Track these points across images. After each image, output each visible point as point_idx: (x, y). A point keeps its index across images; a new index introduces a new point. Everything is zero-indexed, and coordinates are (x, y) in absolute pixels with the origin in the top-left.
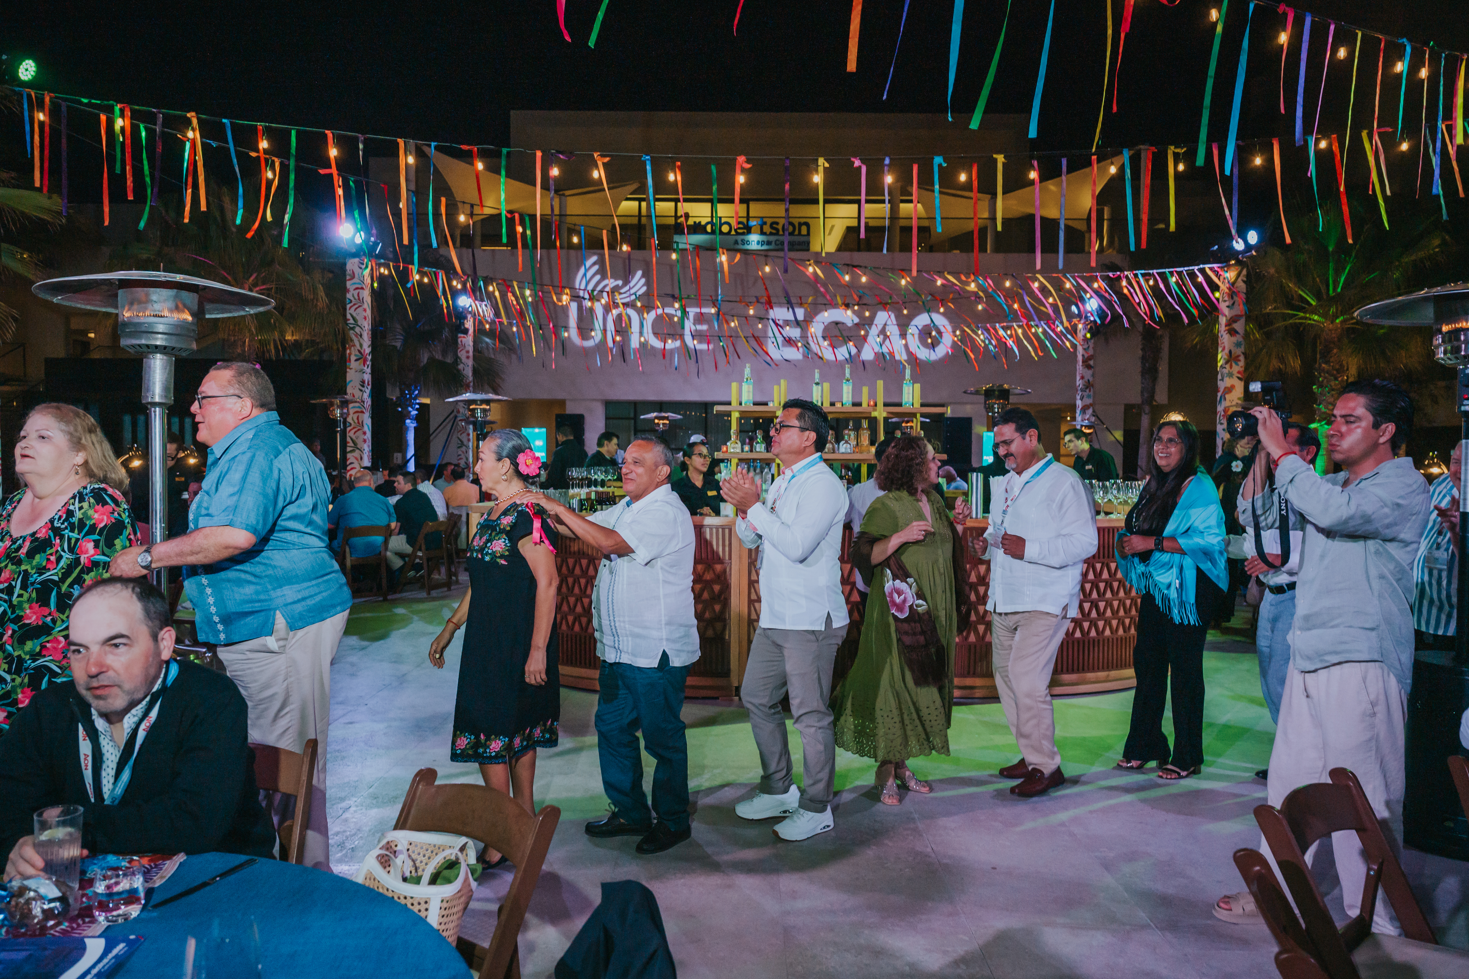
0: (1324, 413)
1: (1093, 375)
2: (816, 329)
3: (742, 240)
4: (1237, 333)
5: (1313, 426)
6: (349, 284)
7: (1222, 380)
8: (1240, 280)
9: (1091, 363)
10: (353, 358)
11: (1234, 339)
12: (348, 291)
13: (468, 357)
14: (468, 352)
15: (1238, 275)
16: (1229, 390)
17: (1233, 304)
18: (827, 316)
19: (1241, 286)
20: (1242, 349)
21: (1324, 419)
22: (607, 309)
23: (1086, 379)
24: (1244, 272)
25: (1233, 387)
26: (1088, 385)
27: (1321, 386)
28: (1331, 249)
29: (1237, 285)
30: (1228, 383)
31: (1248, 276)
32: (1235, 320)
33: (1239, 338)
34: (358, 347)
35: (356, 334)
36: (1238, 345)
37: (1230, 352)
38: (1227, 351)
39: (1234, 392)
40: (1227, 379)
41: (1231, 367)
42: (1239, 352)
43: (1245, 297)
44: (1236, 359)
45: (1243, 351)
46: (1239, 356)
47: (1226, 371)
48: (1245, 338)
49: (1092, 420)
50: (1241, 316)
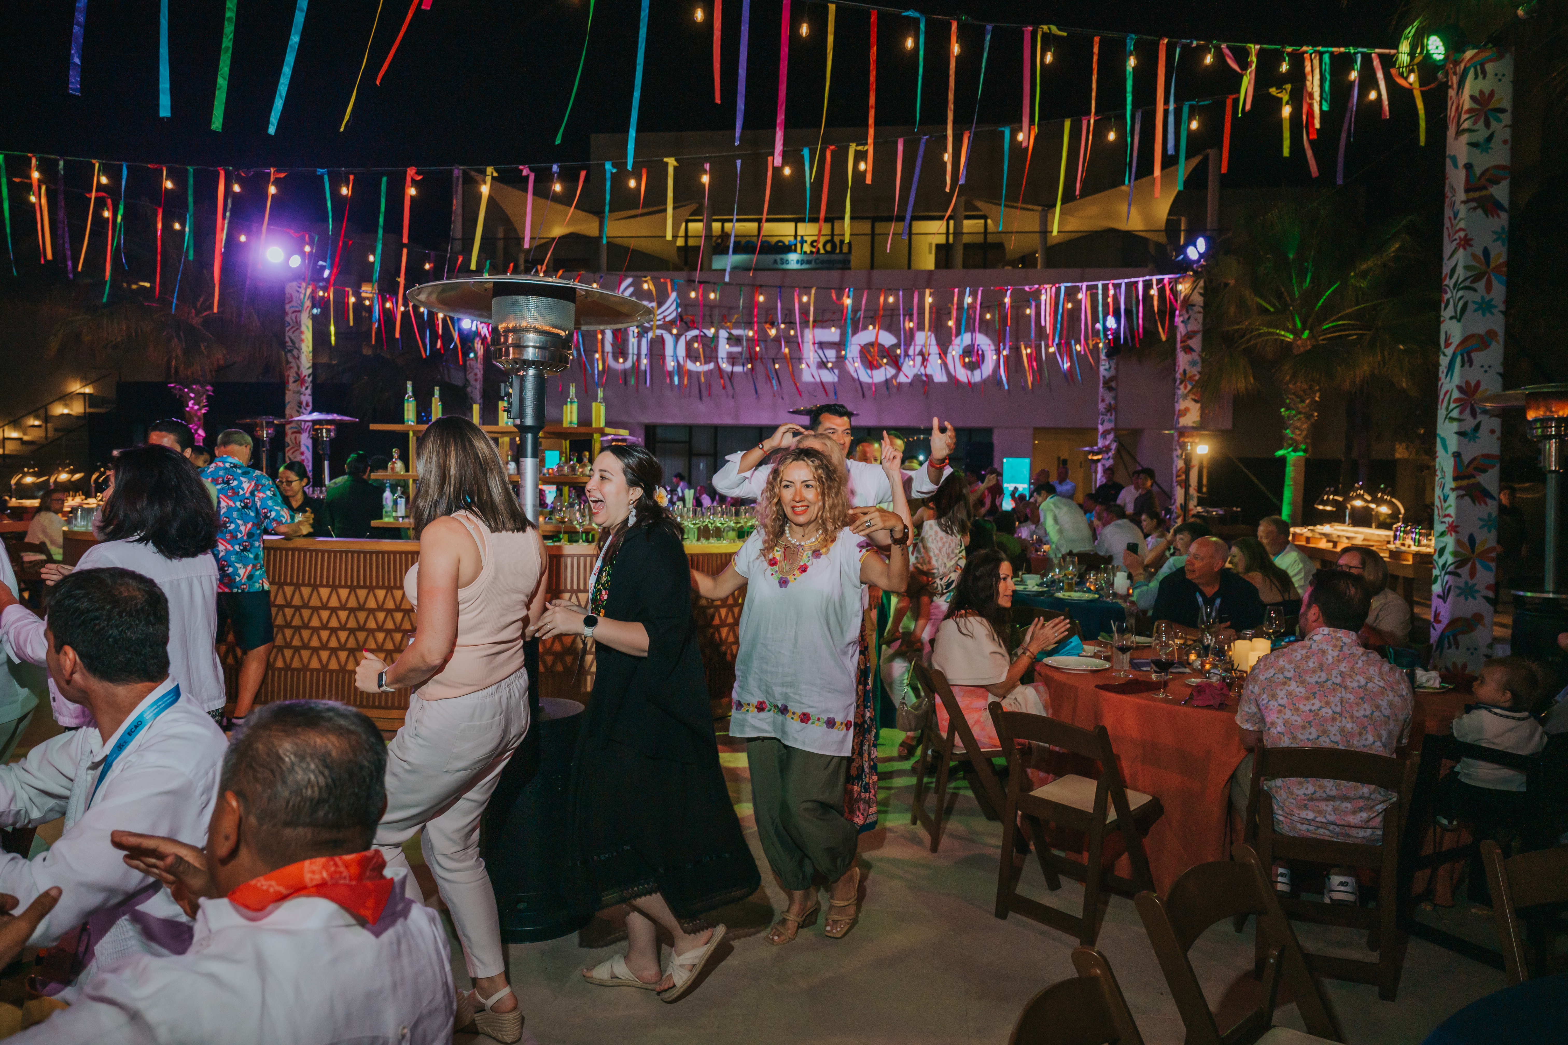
0: (1291, 438)
1: (1114, 398)
3: (782, 259)
4: (1194, 351)
5: (1280, 453)
6: (287, 307)
7: (1177, 402)
8: (1195, 292)
9: (1112, 384)
10: (291, 380)
11: (1189, 357)
12: (287, 314)
15: (1193, 289)
16: (1184, 413)
17: (1189, 318)
19: (1198, 299)
20: (1198, 368)
21: (1290, 446)
23: (1107, 402)
24: (1202, 283)
25: (1187, 410)
26: (1109, 409)
27: (1287, 409)
28: (1291, 256)
29: (1192, 298)
30: (1182, 405)
31: (1205, 288)
32: (1190, 335)
33: (1195, 356)
34: (295, 369)
35: (294, 357)
36: (1193, 363)
37: (1185, 371)
38: (1181, 370)
39: (1188, 415)
40: (1181, 400)
41: (1185, 387)
42: (1194, 371)
43: (1201, 310)
44: (1191, 379)
45: (1199, 370)
46: (1195, 376)
47: (1180, 392)
48: (1200, 356)
49: (1114, 447)
50: (1198, 332)
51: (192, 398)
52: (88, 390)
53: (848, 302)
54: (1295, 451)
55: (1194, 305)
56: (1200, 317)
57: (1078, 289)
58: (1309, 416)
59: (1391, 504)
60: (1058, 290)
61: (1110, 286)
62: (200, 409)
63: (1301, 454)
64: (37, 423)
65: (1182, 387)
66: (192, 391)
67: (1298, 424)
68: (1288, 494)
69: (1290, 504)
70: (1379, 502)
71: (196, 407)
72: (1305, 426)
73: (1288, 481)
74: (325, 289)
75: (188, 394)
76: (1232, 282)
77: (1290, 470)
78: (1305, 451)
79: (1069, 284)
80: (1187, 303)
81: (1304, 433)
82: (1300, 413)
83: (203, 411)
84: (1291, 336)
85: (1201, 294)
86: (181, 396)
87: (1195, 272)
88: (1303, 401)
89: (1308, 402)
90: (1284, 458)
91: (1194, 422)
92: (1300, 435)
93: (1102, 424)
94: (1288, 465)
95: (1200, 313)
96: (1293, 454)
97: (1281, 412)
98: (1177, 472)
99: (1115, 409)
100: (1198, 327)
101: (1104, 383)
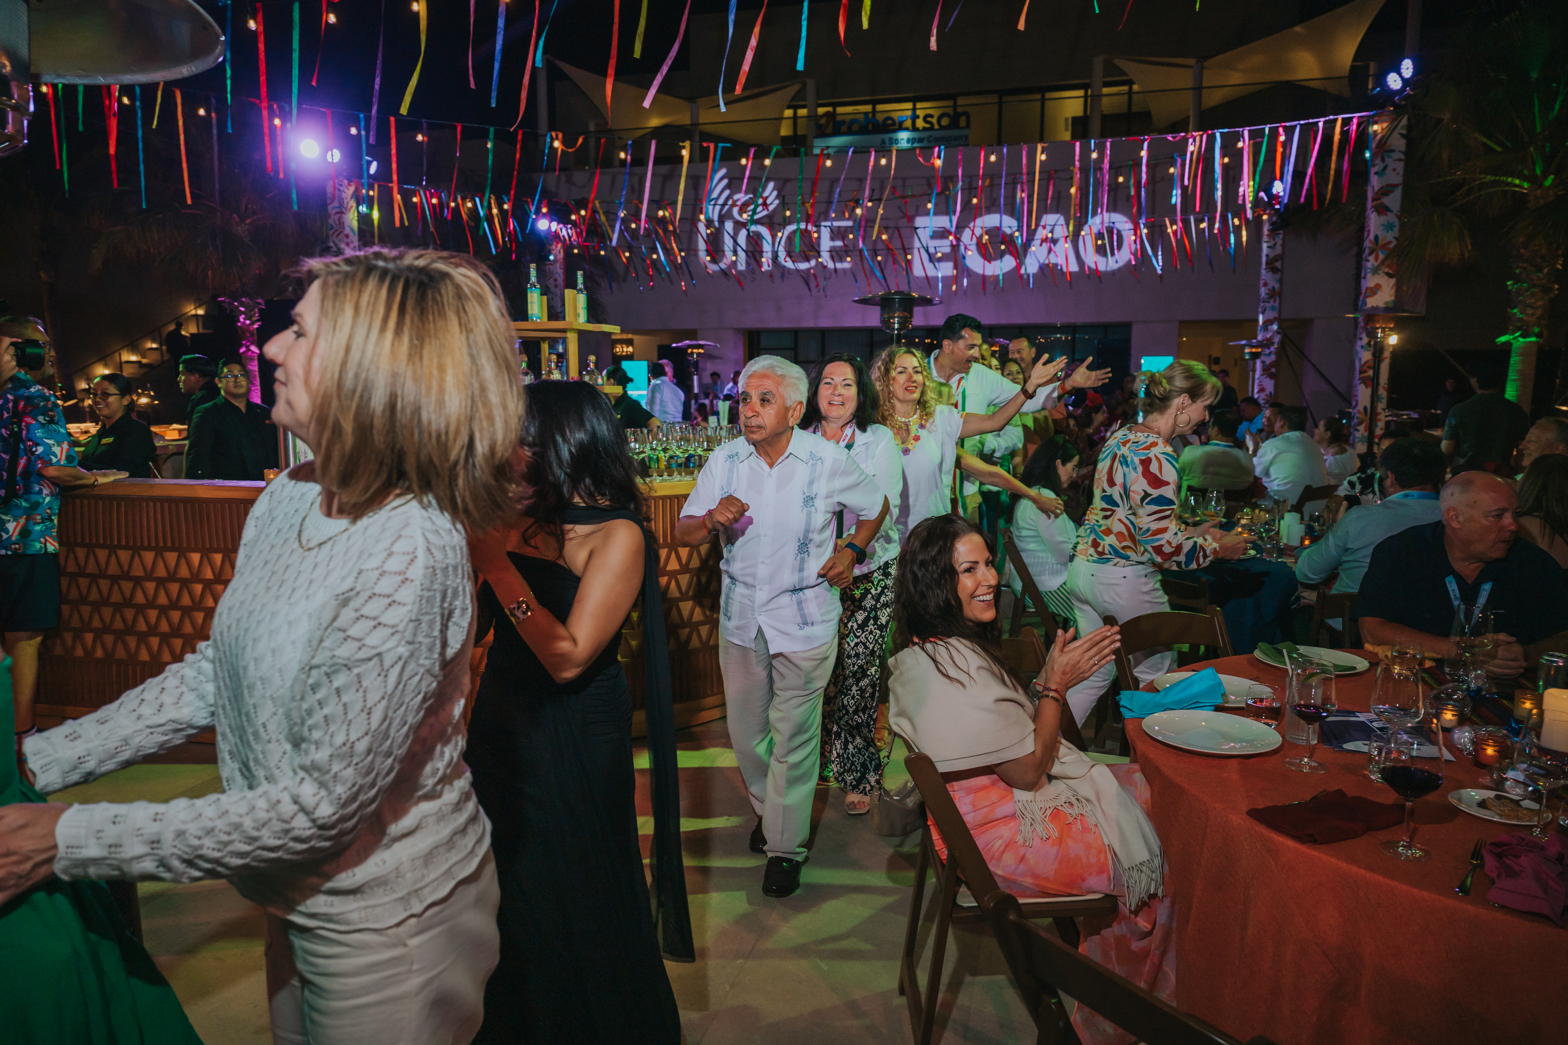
0: (1520, 320)
1: (1280, 282)
2: (969, 238)
3: (889, 139)
4: (1390, 211)
5: (1503, 339)
6: (330, 207)
8: (1396, 135)
9: (1276, 265)
11: (1383, 219)
12: (329, 216)
13: (556, 286)
14: (556, 280)
15: (1392, 130)
16: (1374, 291)
17: (1385, 168)
19: (1398, 143)
20: (1396, 232)
21: (1518, 329)
23: (1269, 287)
24: (1404, 121)
25: (1378, 287)
26: (1273, 294)
27: (1517, 281)
28: (1534, 75)
29: (1390, 141)
30: (1370, 281)
31: (1409, 127)
32: (1385, 191)
33: (1392, 218)
36: (1389, 227)
37: (1376, 237)
38: (1372, 237)
39: (1380, 293)
40: (1369, 276)
41: (1376, 259)
42: (1390, 237)
43: (1402, 156)
44: (1384, 247)
45: (1397, 235)
46: (1390, 242)
47: (1369, 265)
48: (1398, 217)
49: (1277, 339)
50: (1396, 186)
51: (243, 313)
52: (201, 312)
53: (938, 163)
54: (1523, 336)
55: (1393, 151)
56: (1400, 167)
57: (1239, 136)
58: (1546, 290)
60: (1211, 140)
61: (1281, 130)
62: (252, 324)
63: (1533, 339)
64: (154, 346)
65: (1372, 258)
66: (242, 304)
67: (1531, 300)
71: (248, 322)
72: (1541, 303)
73: (1512, 375)
74: (370, 187)
75: (237, 307)
76: (1446, 117)
77: (1515, 360)
78: (1538, 335)
79: (1226, 130)
80: (1383, 148)
81: (1539, 312)
82: (1534, 286)
83: (256, 326)
84: (1526, 185)
85: (1402, 135)
86: (232, 311)
87: (1396, 106)
88: (1540, 270)
89: (1545, 271)
90: (1508, 344)
91: (1386, 303)
92: (1532, 314)
93: (1263, 313)
94: (1513, 354)
95: (1400, 160)
96: (1521, 339)
97: (1507, 286)
98: (1362, 366)
99: (1280, 294)
100: (1397, 179)
101: (1267, 264)
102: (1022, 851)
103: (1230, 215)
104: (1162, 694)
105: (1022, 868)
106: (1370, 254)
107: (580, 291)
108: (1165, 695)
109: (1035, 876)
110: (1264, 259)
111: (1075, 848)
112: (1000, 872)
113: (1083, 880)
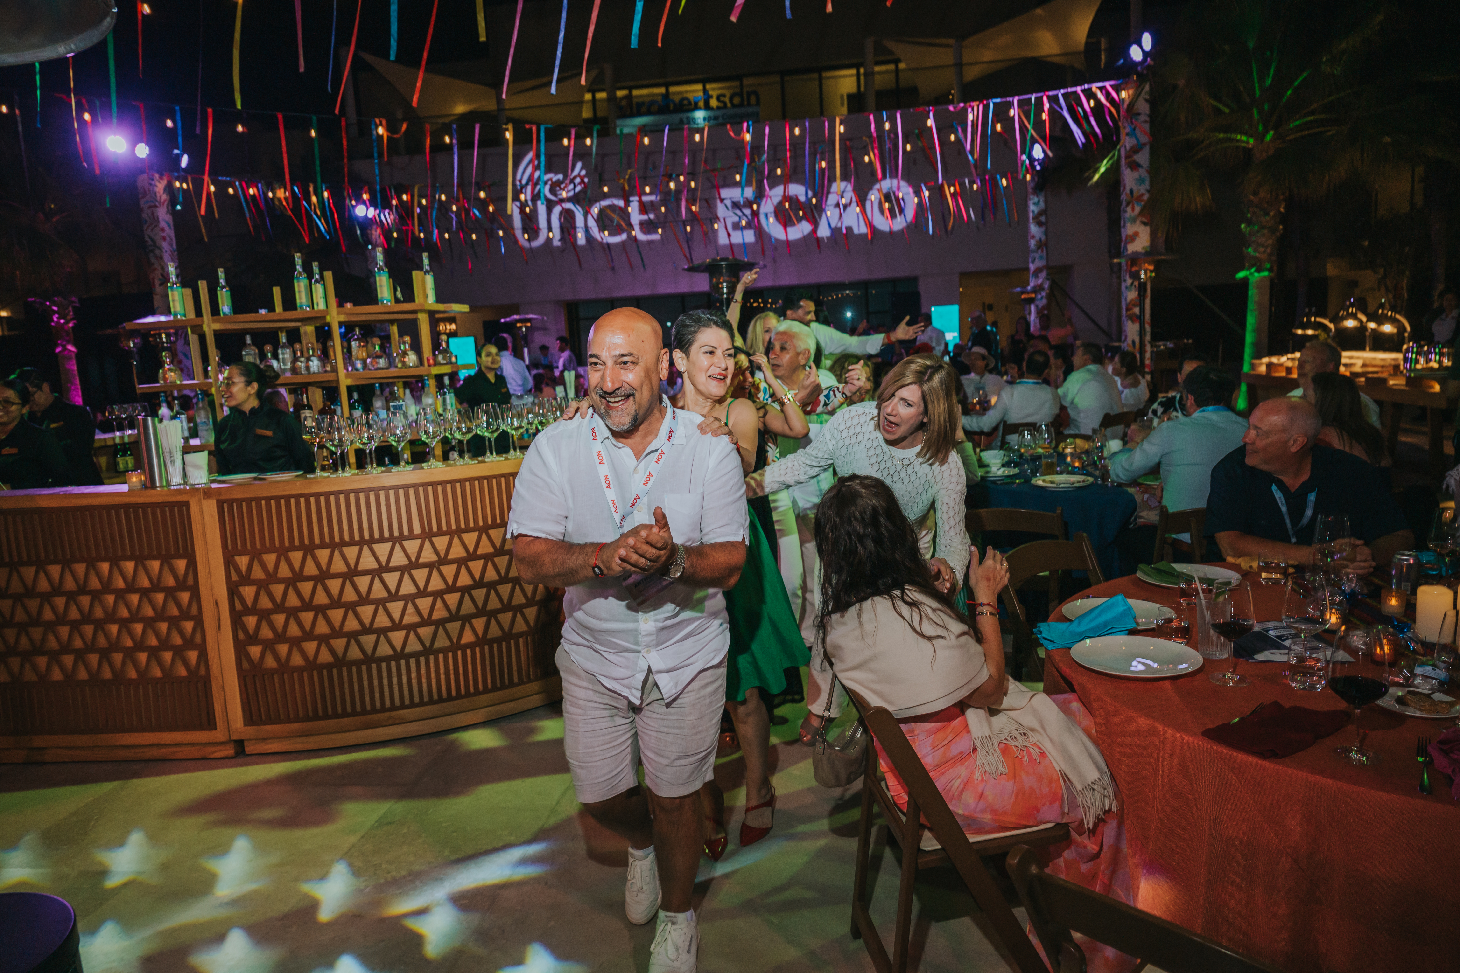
0: (1254, 257)
1: (1046, 233)
2: (767, 207)
3: (688, 118)
4: (1141, 167)
5: (1241, 275)
6: (142, 202)
7: (1124, 226)
8: (1141, 100)
9: (1043, 219)
11: (1136, 174)
12: (142, 210)
15: (1138, 94)
16: (1133, 238)
17: (1135, 129)
18: (776, 194)
19: (1143, 107)
20: (1147, 185)
21: (1253, 265)
22: (550, 206)
23: (1037, 238)
24: (1147, 88)
25: (1136, 234)
26: (1040, 245)
27: (1249, 223)
28: (1251, 45)
29: (1136, 106)
30: (1130, 229)
31: (1151, 92)
32: (1136, 150)
33: (1143, 173)
34: (159, 271)
35: (156, 257)
36: (1141, 181)
37: (1131, 191)
38: (1128, 190)
39: (1138, 240)
40: (1128, 225)
41: (1133, 210)
42: (1143, 190)
43: (1148, 119)
44: (1139, 199)
45: (1148, 188)
46: (1142, 195)
47: (1127, 215)
48: (1149, 172)
49: (1047, 285)
50: (1144, 144)
51: (55, 312)
52: (5, 313)
53: (748, 137)
54: (1258, 271)
55: (1139, 114)
56: (1147, 127)
58: (1273, 230)
59: (1393, 321)
61: (1045, 99)
62: (67, 322)
63: (1266, 274)
65: (1129, 209)
66: (55, 303)
67: (1263, 240)
68: (1251, 320)
69: (1254, 331)
70: (1380, 321)
71: (62, 321)
72: (1270, 242)
73: (1251, 306)
74: (183, 180)
75: (50, 306)
76: (1181, 83)
77: (1252, 293)
78: (1270, 270)
79: (998, 100)
80: (1131, 111)
81: (1269, 250)
82: (1263, 228)
83: (71, 325)
84: (1251, 141)
85: (1146, 100)
86: (43, 310)
87: (1139, 75)
88: (1267, 214)
89: (1272, 214)
90: (1246, 280)
91: (1144, 248)
92: (1264, 252)
93: (1033, 262)
94: (1251, 287)
95: (1146, 122)
96: (1256, 274)
97: (1240, 229)
98: (1127, 305)
99: (1046, 245)
100: (1144, 139)
101: (1033, 218)
102: (980, 789)
103: (998, 176)
104: (1076, 623)
105: (981, 805)
106: (1127, 205)
107: (427, 272)
108: (1079, 624)
109: (994, 812)
110: (1031, 215)
111: (1029, 781)
112: (960, 812)
113: (1038, 811)
